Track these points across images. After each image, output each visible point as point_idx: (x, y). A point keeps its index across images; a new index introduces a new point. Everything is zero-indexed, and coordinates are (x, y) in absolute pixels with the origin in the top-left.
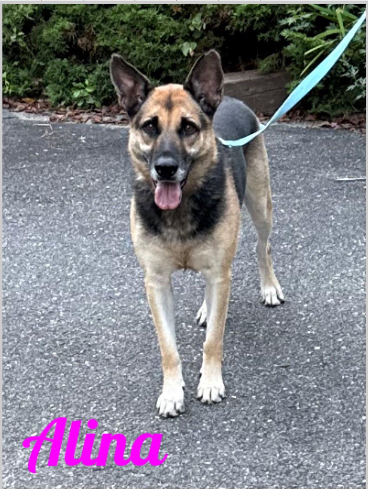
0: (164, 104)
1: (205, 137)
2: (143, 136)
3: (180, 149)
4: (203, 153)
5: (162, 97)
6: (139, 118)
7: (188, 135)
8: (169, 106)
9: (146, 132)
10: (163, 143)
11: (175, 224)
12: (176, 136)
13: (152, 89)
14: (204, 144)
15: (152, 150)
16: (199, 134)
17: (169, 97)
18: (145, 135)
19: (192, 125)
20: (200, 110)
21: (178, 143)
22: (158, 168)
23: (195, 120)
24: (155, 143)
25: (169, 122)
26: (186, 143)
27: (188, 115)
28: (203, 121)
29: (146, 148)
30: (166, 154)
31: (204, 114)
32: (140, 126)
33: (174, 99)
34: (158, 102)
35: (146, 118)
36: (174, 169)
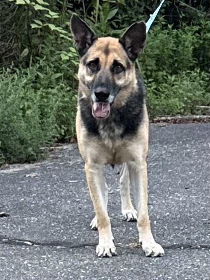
0: (103, 50)
1: (129, 74)
2: (87, 71)
3: (111, 82)
4: (128, 83)
5: (103, 45)
6: (86, 58)
7: (118, 73)
8: (107, 52)
9: (90, 68)
10: (100, 77)
12: (109, 72)
13: (96, 39)
14: (128, 78)
15: (93, 81)
16: (125, 72)
17: (107, 46)
18: (89, 70)
19: (121, 65)
20: (127, 57)
21: (110, 78)
22: (96, 94)
23: (123, 63)
24: (96, 76)
25: (106, 63)
26: (116, 78)
27: (119, 59)
28: (128, 64)
29: (89, 79)
30: (102, 85)
31: (129, 59)
32: (86, 63)
33: (110, 47)
34: (99, 49)
35: (90, 59)
36: (107, 95)
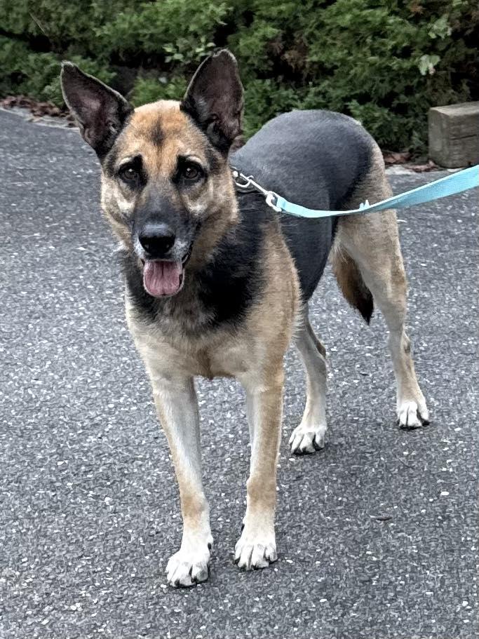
0: (149, 135)
1: (217, 185)
2: (121, 188)
3: (177, 208)
4: (215, 209)
5: (147, 125)
6: (113, 159)
7: (190, 183)
8: (158, 137)
9: (125, 181)
10: (150, 198)
11: (177, 312)
12: (170, 186)
13: (131, 111)
14: (215, 196)
15: (135, 211)
16: (206, 181)
17: (158, 124)
18: (124, 185)
19: (195, 166)
20: (207, 142)
21: (174, 197)
22: (144, 241)
23: (201, 160)
24: (139, 199)
25: (159, 165)
26: (186, 197)
27: (188, 152)
28: (213, 160)
29: (126, 206)
30: (156, 218)
31: (213, 149)
32: (115, 171)
33: (166, 126)
34: (140, 133)
35: (123, 160)
36: (170, 240)
